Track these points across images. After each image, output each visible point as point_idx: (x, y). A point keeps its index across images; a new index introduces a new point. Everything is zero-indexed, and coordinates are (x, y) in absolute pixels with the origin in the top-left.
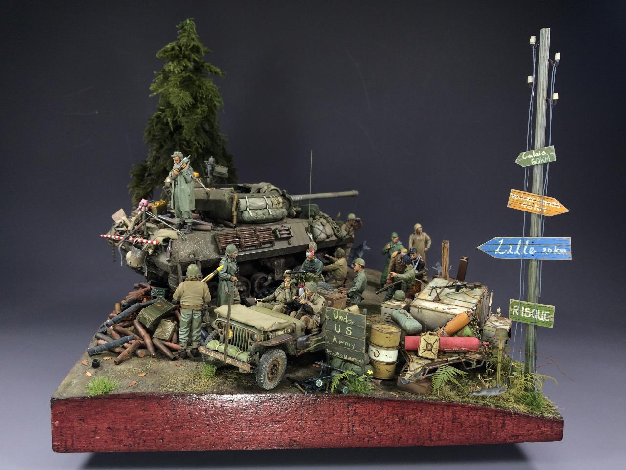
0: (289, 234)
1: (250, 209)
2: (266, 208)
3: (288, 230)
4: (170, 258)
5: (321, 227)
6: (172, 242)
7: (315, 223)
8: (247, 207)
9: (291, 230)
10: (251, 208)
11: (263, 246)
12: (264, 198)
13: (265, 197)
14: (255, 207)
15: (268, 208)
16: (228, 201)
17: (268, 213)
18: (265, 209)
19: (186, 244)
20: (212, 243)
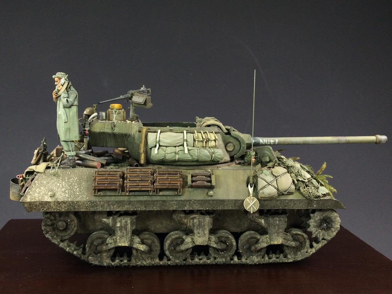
0: (210, 182)
2: (183, 145)
3: (209, 176)
4: (24, 193)
5: (270, 178)
7: (263, 173)
8: (156, 142)
10: (161, 144)
11: (161, 193)
12: (183, 132)
16: (136, 135)
17: (182, 153)
18: (180, 147)
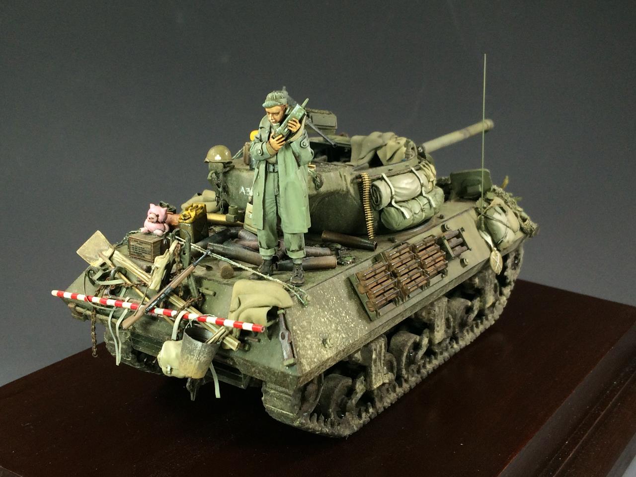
0: (464, 243)
1: (396, 202)
2: (421, 194)
3: (459, 236)
4: (294, 357)
6: (284, 315)
7: (492, 210)
8: (392, 198)
9: (464, 234)
10: (398, 199)
12: (411, 171)
13: (413, 169)
14: (405, 195)
15: (424, 194)
16: (352, 191)
17: (427, 206)
18: (421, 197)
19: (310, 314)
20: (350, 298)
